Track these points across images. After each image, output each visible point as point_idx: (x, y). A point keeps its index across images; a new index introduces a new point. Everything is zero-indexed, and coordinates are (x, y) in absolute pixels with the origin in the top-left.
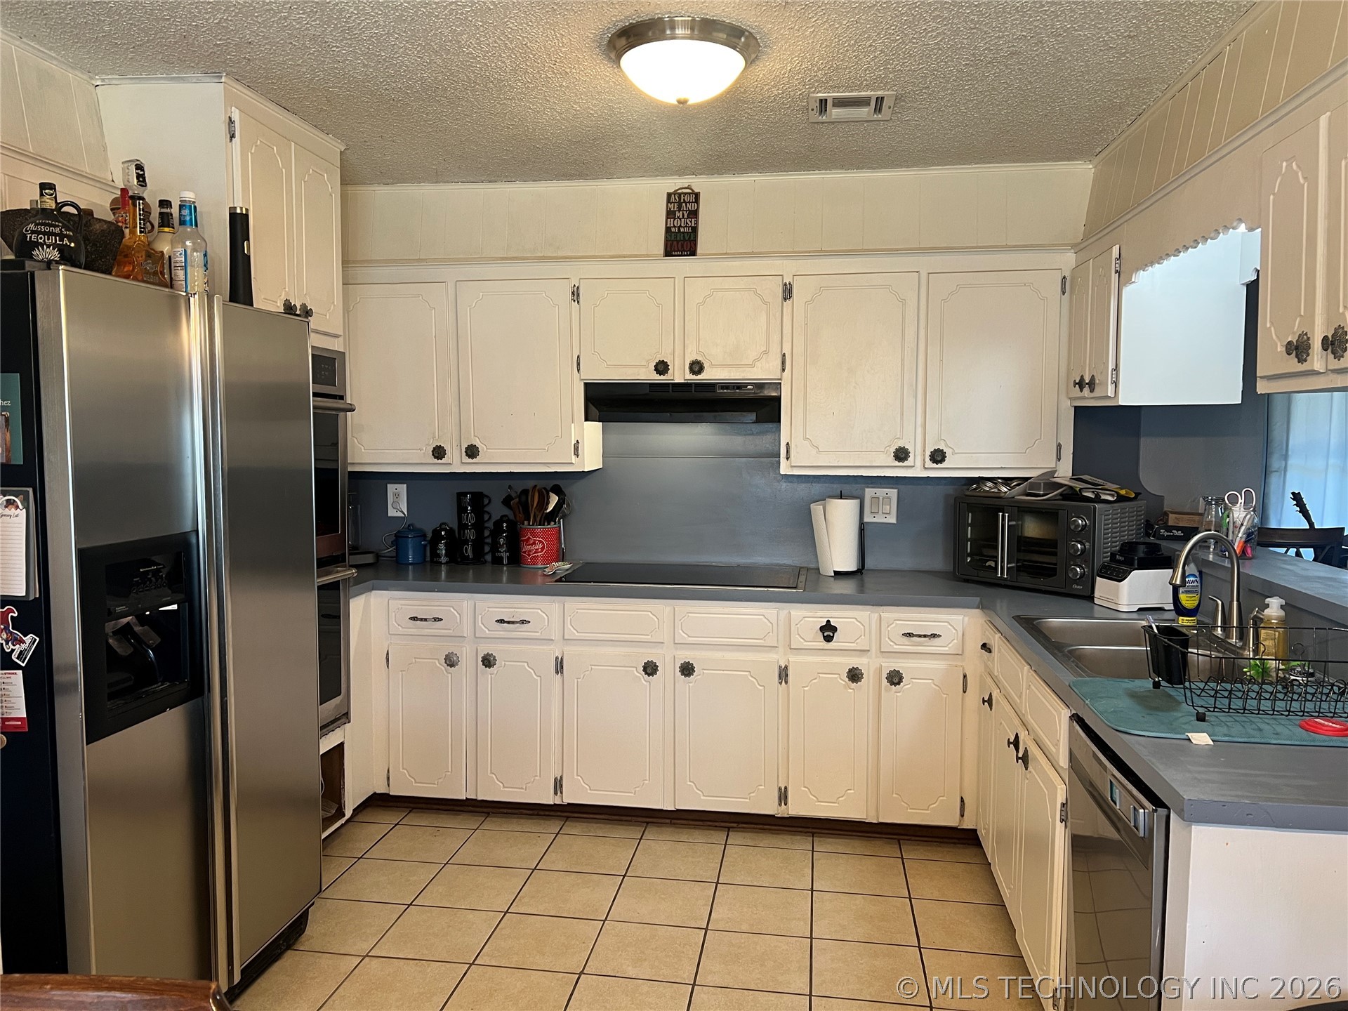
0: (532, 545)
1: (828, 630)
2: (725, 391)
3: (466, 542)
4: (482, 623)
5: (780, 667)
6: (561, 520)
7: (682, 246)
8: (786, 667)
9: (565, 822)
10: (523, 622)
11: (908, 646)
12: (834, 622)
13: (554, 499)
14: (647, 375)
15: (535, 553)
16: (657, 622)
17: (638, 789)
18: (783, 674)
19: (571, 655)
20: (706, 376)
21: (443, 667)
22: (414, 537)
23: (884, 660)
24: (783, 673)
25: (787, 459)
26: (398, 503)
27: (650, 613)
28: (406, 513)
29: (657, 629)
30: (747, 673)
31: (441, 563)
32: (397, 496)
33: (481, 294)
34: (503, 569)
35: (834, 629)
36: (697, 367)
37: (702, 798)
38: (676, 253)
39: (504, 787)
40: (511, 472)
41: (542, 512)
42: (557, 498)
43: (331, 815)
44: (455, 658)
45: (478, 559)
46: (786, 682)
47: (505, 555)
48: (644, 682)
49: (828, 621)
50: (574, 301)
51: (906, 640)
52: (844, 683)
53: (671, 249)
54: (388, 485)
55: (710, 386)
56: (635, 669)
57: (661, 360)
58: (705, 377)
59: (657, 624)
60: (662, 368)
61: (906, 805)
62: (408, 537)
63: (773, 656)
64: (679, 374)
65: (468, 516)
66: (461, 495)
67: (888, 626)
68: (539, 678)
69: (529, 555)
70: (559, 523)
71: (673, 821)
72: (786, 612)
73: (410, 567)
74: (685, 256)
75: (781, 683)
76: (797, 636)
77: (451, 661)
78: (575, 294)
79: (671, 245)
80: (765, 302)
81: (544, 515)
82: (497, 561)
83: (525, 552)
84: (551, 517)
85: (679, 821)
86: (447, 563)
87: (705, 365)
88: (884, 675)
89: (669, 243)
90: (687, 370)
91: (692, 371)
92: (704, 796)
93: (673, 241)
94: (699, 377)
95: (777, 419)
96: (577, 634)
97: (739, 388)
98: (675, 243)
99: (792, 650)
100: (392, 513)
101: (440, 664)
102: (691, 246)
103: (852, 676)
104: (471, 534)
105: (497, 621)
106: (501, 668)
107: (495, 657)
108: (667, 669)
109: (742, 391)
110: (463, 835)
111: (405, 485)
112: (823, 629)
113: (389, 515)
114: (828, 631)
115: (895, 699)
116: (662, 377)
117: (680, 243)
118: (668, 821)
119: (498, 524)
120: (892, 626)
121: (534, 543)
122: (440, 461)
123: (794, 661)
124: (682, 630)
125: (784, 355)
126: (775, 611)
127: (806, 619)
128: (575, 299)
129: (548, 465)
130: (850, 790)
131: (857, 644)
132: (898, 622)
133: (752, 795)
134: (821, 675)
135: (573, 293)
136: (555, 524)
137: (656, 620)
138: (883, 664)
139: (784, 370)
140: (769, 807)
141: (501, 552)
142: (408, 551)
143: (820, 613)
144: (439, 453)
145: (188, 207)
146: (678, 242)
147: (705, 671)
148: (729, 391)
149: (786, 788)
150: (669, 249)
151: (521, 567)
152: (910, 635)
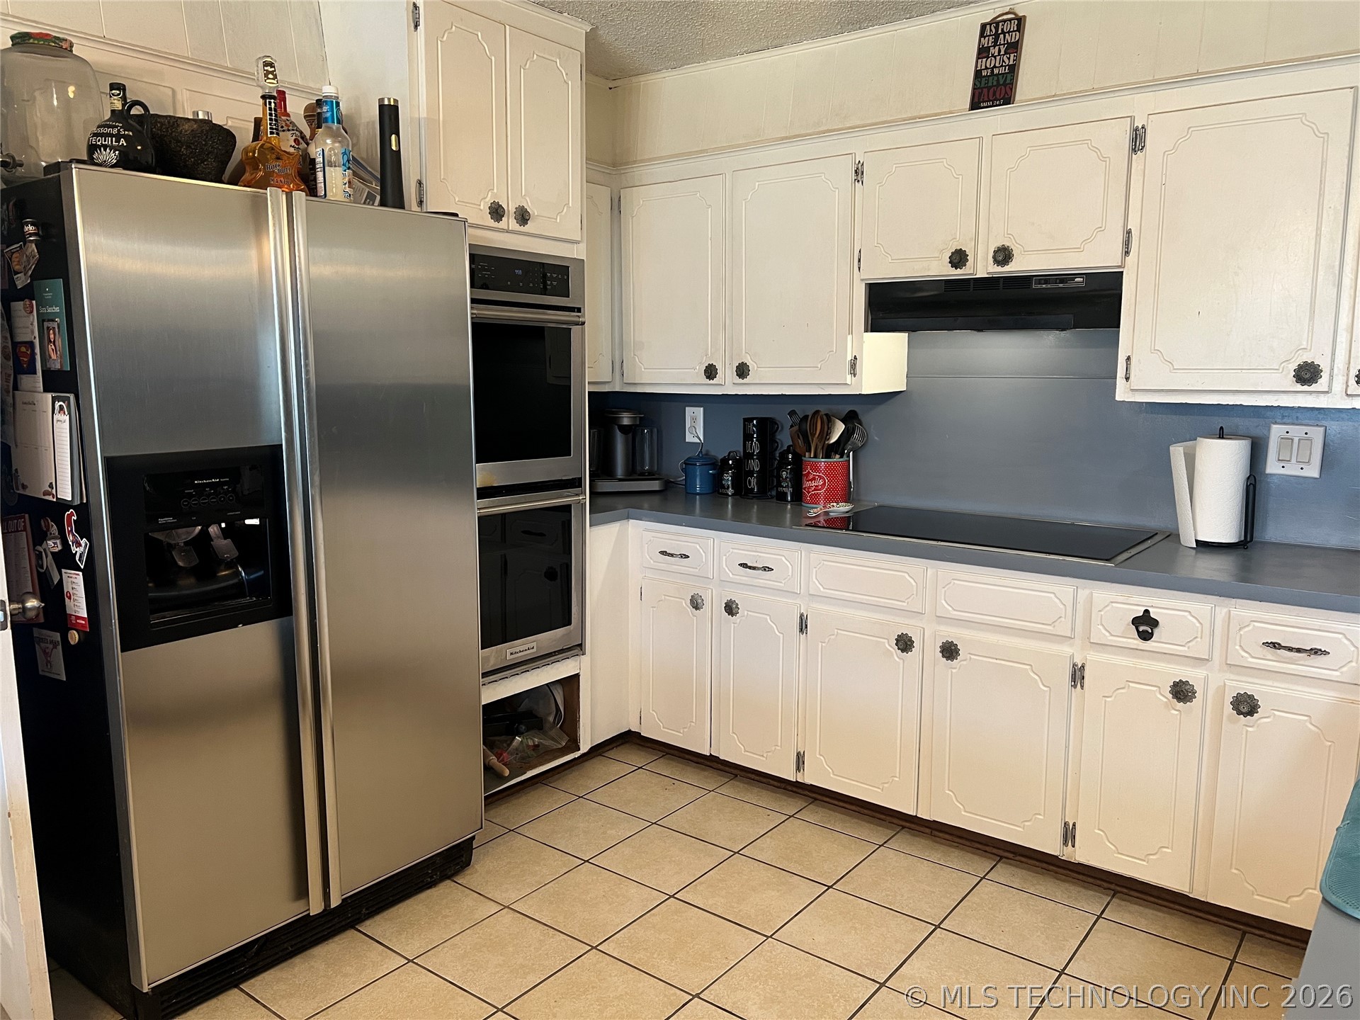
0: (811, 480)
1: (1143, 624)
2: (1044, 286)
3: (751, 473)
4: (726, 566)
5: (1074, 665)
6: (851, 453)
7: (994, 94)
8: (1083, 666)
9: (809, 804)
10: (766, 569)
11: (1272, 661)
12: (1154, 613)
13: (839, 428)
14: (940, 269)
15: (815, 490)
16: (915, 587)
17: (886, 785)
18: (1077, 676)
19: (815, 611)
20: (1017, 267)
21: (690, 609)
22: (702, 465)
23: (1232, 677)
24: (1078, 673)
25: (1127, 379)
26: (695, 427)
27: (906, 575)
28: (702, 439)
29: (915, 596)
30: (1028, 667)
31: (727, 494)
32: (694, 420)
33: (757, 184)
34: (787, 507)
35: (1155, 623)
36: (1003, 255)
37: (963, 813)
38: (985, 104)
39: (745, 751)
40: (782, 395)
41: (822, 443)
42: (844, 426)
43: (560, 746)
44: (700, 601)
45: (763, 493)
46: (1082, 687)
47: (789, 491)
48: (897, 659)
49: (1147, 611)
50: (858, 181)
51: (1269, 652)
52: (1165, 700)
53: (979, 99)
54: (687, 408)
55: (1023, 281)
56: (886, 641)
57: (959, 248)
58: (1014, 268)
59: (915, 589)
60: (959, 258)
61: (1251, 888)
62: (696, 465)
63: (1067, 650)
64: (982, 267)
65: (752, 444)
66: (747, 421)
67: (1240, 629)
68: (781, 635)
69: (809, 493)
70: (848, 456)
71: (934, 832)
72: (1087, 592)
73: (698, 497)
74: (997, 106)
75: (1075, 686)
76: (1100, 627)
77: (696, 604)
78: (859, 172)
79: (980, 94)
80: (1103, 159)
81: (825, 446)
82: (781, 497)
83: (805, 489)
84: (838, 448)
85: (941, 835)
86: (733, 495)
87: (1014, 252)
88: (1229, 699)
89: (977, 92)
90: (991, 260)
91: (998, 262)
92: (965, 811)
93: (982, 88)
94: (1007, 268)
95: (1113, 320)
96: (822, 589)
97: (1062, 281)
98: (985, 90)
99: (1092, 645)
100: (689, 438)
101: (686, 604)
102: (1006, 93)
103: (1176, 692)
104: (755, 465)
105: (741, 565)
106: (744, 618)
107: (737, 604)
108: (928, 647)
109: (1066, 285)
110: (693, 793)
111: (702, 409)
112: (1136, 621)
113: (687, 441)
114: (1145, 625)
115: (1244, 736)
116: (959, 271)
117: (992, 90)
118: (928, 831)
119: (784, 455)
120: (1247, 629)
121: (814, 479)
122: (711, 382)
123: (1094, 661)
124: (945, 601)
125: (1129, 232)
126: (1071, 590)
127: (1114, 605)
128: (859, 179)
129: (821, 386)
130: (1168, 848)
131: (1189, 648)
132: (1256, 624)
133: (1027, 824)
134: (1131, 684)
135: (856, 172)
136: (841, 457)
137: (914, 584)
138: (1228, 683)
139: (1127, 253)
140: (1050, 844)
141: (783, 487)
142: (696, 480)
143: (1135, 599)
144: (711, 372)
145: (329, 103)
146: (989, 88)
147: (972, 657)
148: (1049, 286)
149: (1074, 825)
150: (976, 100)
151: (802, 505)
152: (1275, 645)
